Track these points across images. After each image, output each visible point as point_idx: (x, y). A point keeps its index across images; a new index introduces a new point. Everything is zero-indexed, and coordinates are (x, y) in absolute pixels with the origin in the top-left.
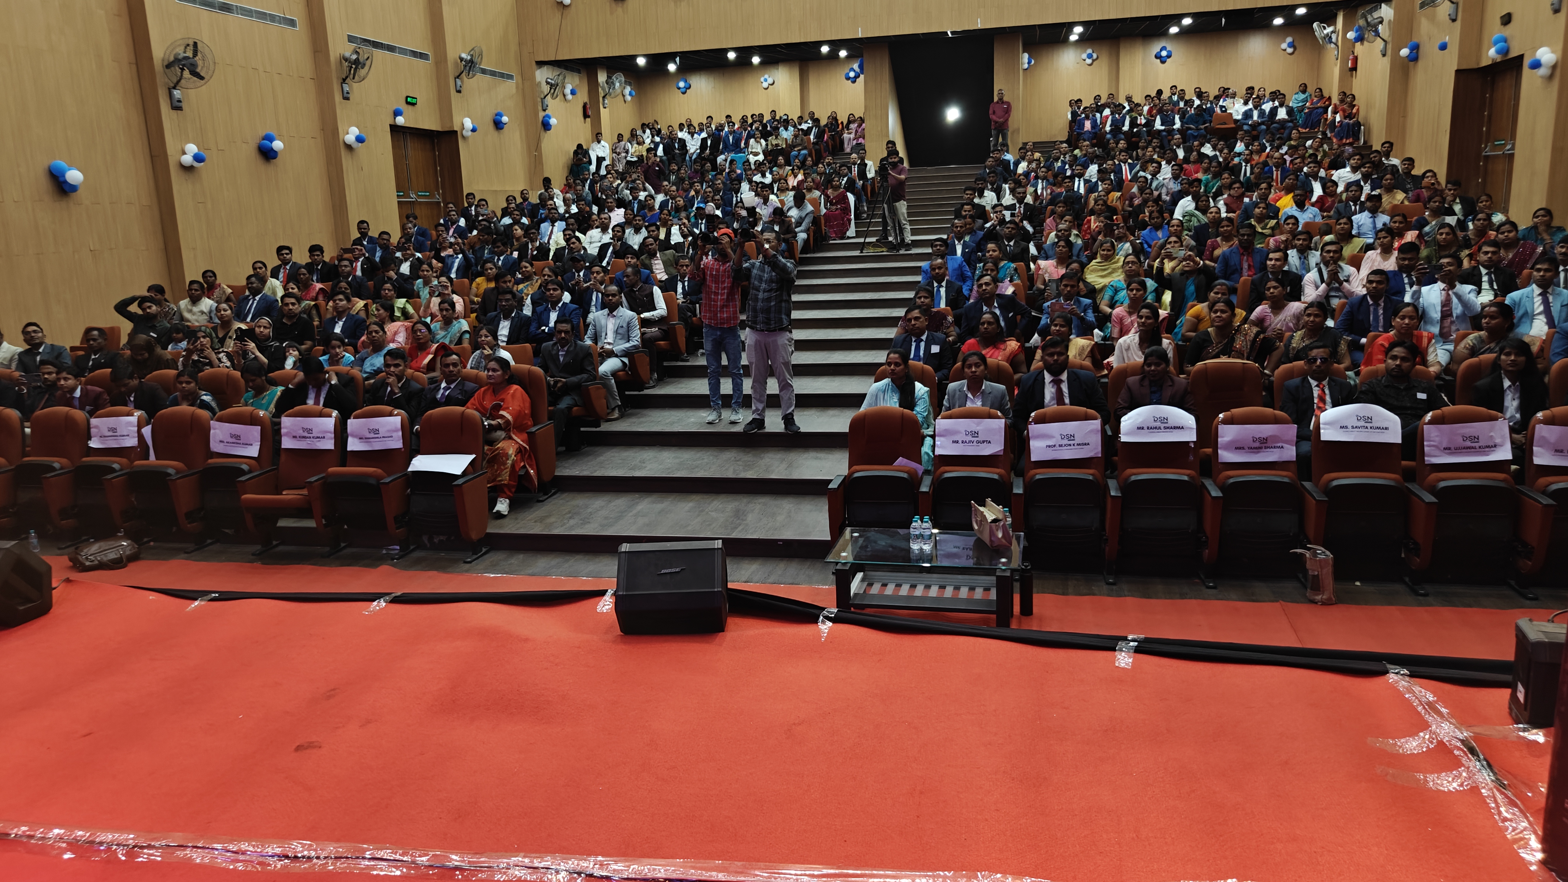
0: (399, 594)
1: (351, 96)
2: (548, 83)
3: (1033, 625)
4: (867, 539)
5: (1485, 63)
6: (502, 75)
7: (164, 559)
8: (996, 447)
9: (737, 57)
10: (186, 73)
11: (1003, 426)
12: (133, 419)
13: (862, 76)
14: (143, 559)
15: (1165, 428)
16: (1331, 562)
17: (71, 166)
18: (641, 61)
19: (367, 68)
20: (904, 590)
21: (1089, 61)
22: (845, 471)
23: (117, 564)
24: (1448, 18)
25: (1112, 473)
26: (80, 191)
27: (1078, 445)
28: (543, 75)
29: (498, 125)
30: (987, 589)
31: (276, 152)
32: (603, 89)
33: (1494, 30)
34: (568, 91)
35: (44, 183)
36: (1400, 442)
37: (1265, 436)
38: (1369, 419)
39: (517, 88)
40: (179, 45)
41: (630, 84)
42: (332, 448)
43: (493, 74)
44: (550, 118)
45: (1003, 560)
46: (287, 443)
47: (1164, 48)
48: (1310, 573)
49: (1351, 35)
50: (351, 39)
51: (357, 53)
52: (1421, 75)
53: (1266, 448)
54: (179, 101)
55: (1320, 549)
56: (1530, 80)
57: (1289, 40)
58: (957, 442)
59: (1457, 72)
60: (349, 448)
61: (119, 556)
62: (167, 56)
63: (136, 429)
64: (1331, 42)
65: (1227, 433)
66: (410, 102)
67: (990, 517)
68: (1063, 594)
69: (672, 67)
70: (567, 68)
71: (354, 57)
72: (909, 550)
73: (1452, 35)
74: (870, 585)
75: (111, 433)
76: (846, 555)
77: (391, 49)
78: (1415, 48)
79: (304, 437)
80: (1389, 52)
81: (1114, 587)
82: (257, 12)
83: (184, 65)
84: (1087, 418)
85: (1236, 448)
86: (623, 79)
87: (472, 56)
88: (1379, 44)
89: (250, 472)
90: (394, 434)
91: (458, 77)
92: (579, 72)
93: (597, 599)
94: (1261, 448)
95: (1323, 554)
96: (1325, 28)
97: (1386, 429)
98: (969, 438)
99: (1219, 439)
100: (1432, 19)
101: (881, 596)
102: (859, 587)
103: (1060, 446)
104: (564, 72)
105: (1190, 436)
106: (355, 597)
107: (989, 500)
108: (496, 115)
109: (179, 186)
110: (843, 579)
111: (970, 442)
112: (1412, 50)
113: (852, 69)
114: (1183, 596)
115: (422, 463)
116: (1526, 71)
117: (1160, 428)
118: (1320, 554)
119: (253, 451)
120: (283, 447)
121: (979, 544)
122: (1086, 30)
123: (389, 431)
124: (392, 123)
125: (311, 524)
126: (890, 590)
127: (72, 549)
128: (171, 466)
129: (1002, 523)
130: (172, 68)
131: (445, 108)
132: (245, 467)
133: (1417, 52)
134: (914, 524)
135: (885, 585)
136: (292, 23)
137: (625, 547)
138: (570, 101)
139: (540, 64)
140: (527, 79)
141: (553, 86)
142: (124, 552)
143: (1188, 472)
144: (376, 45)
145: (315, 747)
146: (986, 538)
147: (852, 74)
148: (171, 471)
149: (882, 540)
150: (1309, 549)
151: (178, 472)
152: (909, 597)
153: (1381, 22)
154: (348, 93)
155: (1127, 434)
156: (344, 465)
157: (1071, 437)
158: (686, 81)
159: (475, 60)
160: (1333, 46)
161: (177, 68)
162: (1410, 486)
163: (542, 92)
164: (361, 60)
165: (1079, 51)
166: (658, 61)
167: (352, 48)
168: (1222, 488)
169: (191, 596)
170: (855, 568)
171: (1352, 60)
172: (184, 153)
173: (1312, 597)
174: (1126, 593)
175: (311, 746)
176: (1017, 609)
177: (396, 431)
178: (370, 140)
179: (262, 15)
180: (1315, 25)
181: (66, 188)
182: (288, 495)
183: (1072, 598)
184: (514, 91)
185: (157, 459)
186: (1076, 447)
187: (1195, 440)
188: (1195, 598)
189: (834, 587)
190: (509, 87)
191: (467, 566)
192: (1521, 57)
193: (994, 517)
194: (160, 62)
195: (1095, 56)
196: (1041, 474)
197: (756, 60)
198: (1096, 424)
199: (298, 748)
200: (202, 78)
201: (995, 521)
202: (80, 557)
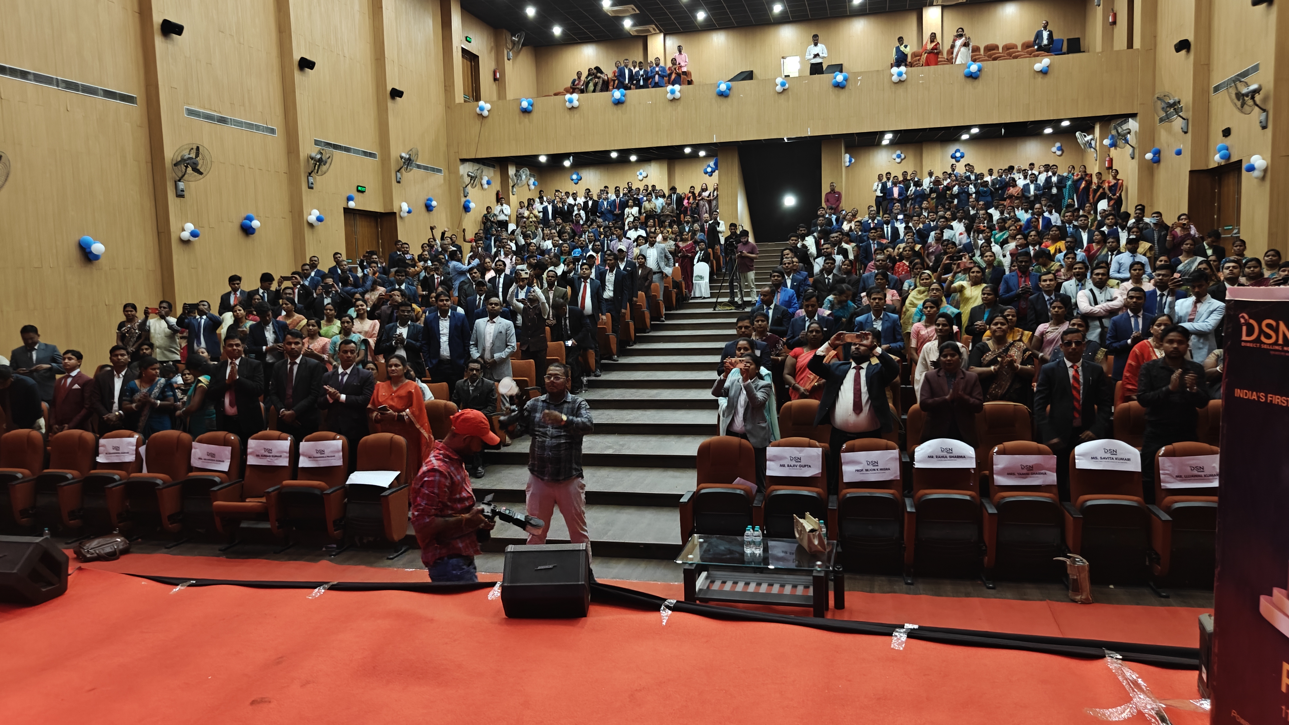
0: (335, 583)
1: (314, 186)
2: (469, 175)
3: (844, 617)
4: (710, 544)
5: (1212, 165)
6: (433, 170)
7: (148, 553)
8: (815, 470)
9: (618, 157)
10: (190, 170)
11: (820, 453)
12: (133, 440)
13: (717, 172)
14: (132, 552)
15: (951, 457)
16: (1087, 569)
17: (97, 240)
18: (543, 159)
19: (328, 165)
20: (740, 587)
21: (898, 160)
22: (695, 489)
23: (112, 556)
24: (1181, 131)
25: (909, 492)
26: (101, 260)
27: (881, 469)
28: (465, 170)
29: (429, 208)
30: (807, 587)
31: (254, 229)
32: (513, 180)
33: (1218, 141)
34: (484, 181)
35: (74, 252)
36: (1140, 470)
37: (1031, 464)
38: (1114, 452)
39: (444, 179)
40: (185, 149)
41: (534, 176)
42: (287, 465)
43: (426, 168)
44: (469, 202)
45: (819, 563)
46: (251, 461)
47: (957, 151)
48: (1071, 577)
49: (1106, 142)
50: (317, 143)
51: (321, 153)
52: (1162, 174)
53: (1033, 474)
54: (183, 191)
55: (1078, 558)
56: (1248, 181)
57: (1058, 145)
58: (784, 466)
59: (1191, 172)
60: (300, 465)
61: (113, 550)
62: (175, 157)
63: (135, 448)
64: (1091, 147)
65: (1001, 462)
66: (360, 191)
67: (808, 527)
68: (870, 592)
69: (567, 163)
70: (484, 164)
71: (319, 156)
72: (743, 554)
73: (1185, 143)
74: (713, 582)
75: (115, 451)
76: (693, 557)
77: (347, 150)
78: (1157, 153)
79: (266, 456)
80: (1137, 156)
81: (912, 587)
82: (246, 123)
83: (188, 164)
84: (887, 448)
85: (1008, 474)
86: (528, 173)
87: (410, 155)
88: (1129, 150)
89: (221, 483)
90: (336, 455)
91: (398, 171)
92: (494, 167)
93: (489, 589)
94: (1028, 474)
95: (1081, 561)
96: (1085, 136)
97: (1129, 460)
98: (794, 463)
99: (994, 467)
100: (1169, 131)
101: (721, 591)
102: (703, 584)
103: (867, 470)
104: (482, 167)
105: (971, 464)
106: (301, 585)
107: (808, 514)
108: (428, 200)
109: (178, 256)
110: (690, 576)
111: (794, 466)
112: (1155, 154)
113: (709, 166)
114: (968, 595)
115: (358, 478)
116: (1244, 172)
117: (946, 457)
118: (1078, 562)
119: (225, 466)
120: (248, 463)
121: (800, 549)
122: (894, 137)
123: (332, 452)
124: (345, 206)
125: (267, 526)
126: (728, 586)
127: (77, 544)
128: (160, 478)
129: (818, 533)
130: (179, 167)
131: (387, 195)
132: (217, 479)
133: (1159, 156)
134: (747, 532)
135: (724, 582)
136: (272, 131)
137: (510, 548)
138: (486, 189)
139: (463, 161)
140: (452, 171)
141: (473, 178)
142: (118, 547)
143: (970, 493)
144: (336, 147)
145: (265, 702)
146: (805, 544)
147: (709, 170)
148: (159, 482)
149: (722, 545)
150: (1069, 557)
151: (164, 482)
152: (743, 593)
153: (1129, 133)
154: (312, 184)
155: (920, 462)
156: (294, 478)
157: (875, 463)
158: (578, 174)
159: (412, 158)
160: (1092, 150)
161: (183, 166)
162: (1150, 507)
163: (464, 182)
164: (324, 159)
165: (890, 153)
166: (556, 160)
167: (317, 150)
168: (997, 507)
169: (173, 582)
170: (700, 568)
171: (1109, 161)
172: (183, 230)
173: (1073, 597)
174: (921, 592)
175: (262, 701)
176: (831, 602)
177: (338, 452)
178: (328, 220)
179: (250, 126)
180: (1077, 134)
181: (91, 256)
182: (251, 503)
183: (878, 595)
184: (442, 181)
185: (148, 472)
186: (879, 471)
187: (974, 467)
188: (978, 597)
189: (682, 584)
190: (439, 178)
191: (390, 562)
192: (1240, 162)
193: (811, 527)
194: (170, 161)
195: (903, 156)
196: (852, 493)
197: (633, 158)
198: (895, 453)
199: (253, 703)
200: (201, 173)
201: (812, 531)
202: (82, 551)
